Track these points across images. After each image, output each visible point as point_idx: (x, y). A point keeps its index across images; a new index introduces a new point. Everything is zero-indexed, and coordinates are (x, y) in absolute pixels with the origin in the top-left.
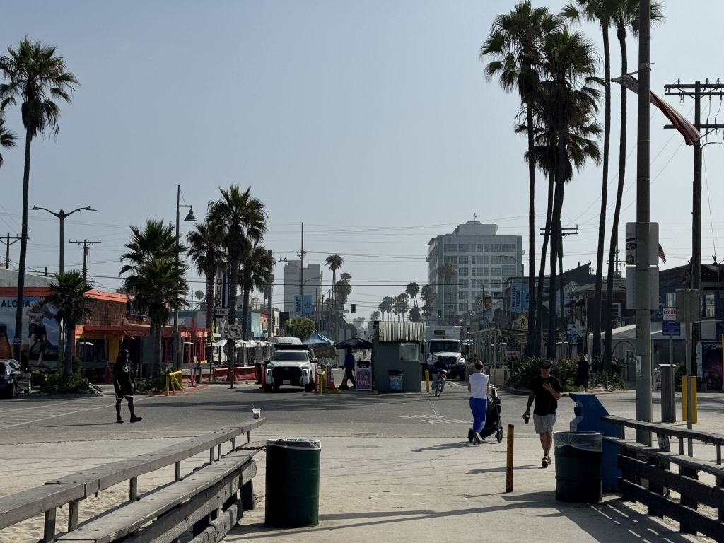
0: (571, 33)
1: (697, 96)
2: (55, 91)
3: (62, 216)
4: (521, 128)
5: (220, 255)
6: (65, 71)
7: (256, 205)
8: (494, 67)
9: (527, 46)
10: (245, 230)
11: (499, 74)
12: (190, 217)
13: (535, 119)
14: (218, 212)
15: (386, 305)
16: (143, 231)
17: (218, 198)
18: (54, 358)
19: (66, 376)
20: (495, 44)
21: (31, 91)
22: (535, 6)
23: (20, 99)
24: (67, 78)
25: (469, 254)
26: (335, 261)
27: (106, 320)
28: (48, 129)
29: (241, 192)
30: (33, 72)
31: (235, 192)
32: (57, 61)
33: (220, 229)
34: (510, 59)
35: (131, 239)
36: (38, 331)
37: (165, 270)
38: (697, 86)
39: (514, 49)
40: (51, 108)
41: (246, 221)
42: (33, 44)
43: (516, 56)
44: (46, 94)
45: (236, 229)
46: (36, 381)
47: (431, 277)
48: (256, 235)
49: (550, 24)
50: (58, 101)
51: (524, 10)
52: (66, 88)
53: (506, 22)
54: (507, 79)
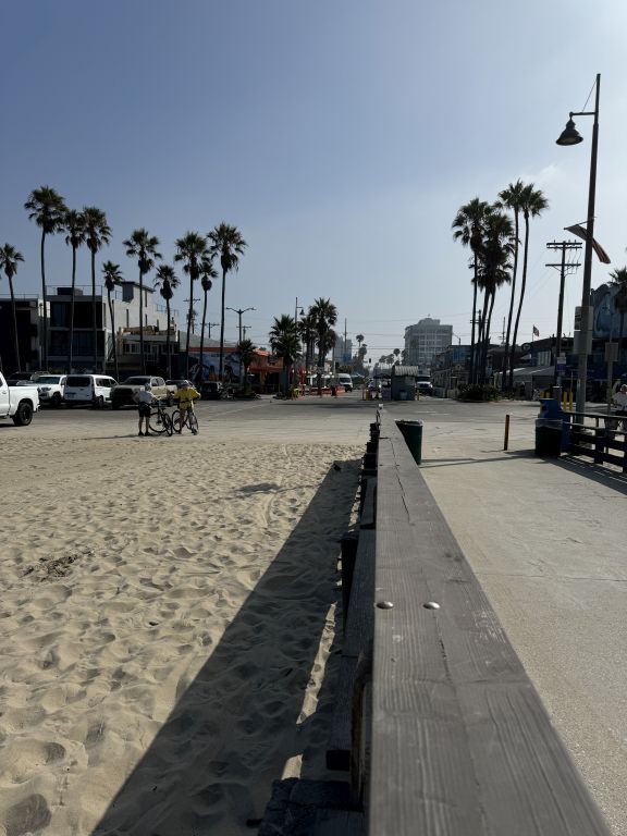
0: (502, 215)
1: (564, 249)
2: (237, 249)
3: (240, 312)
4: (472, 266)
5: (312, 333)
6: (242, 239)
7: (332, 308)
8: (458, 234)
9: (476, 223)
10: (327, 321)
11: (461, 237)
12: (302, 313)
13: (478, 261)
14: (314, 311)
15: (382, 360)
16: (280, 319)
17: (314, 304)
18: (238, 381)
19: (245, 390)
20: (459, 222)
21: (225, 250)
22: (481, 201)
23: (220, 254)
24: (242, 243)
25: (426, 335)
26: (360, 338)
27: (259, 364)
28: (233, 269)
29: (325, 301)
30: (226, 240)
31: (322, 301)
32: (238, 234)
33: (314, 320)
34: (466, 229)
35: (274, 324)
36: (229, 368)
37: (291, 339)
38: (564, 243)
39: (469, 224)
40: (235, 258)
41: (327, 316)
42: (226, 225)
43: (470, 228)
44: (232, 251)
45: (322, 320)
46: (230, 392)
47: (406, 346)
48: (332, 322)
49: (489, 210)
50: (238, 255)
51: (475, 203)
52: (242, 247)
53: (466, 210)
54: (465, 240)
